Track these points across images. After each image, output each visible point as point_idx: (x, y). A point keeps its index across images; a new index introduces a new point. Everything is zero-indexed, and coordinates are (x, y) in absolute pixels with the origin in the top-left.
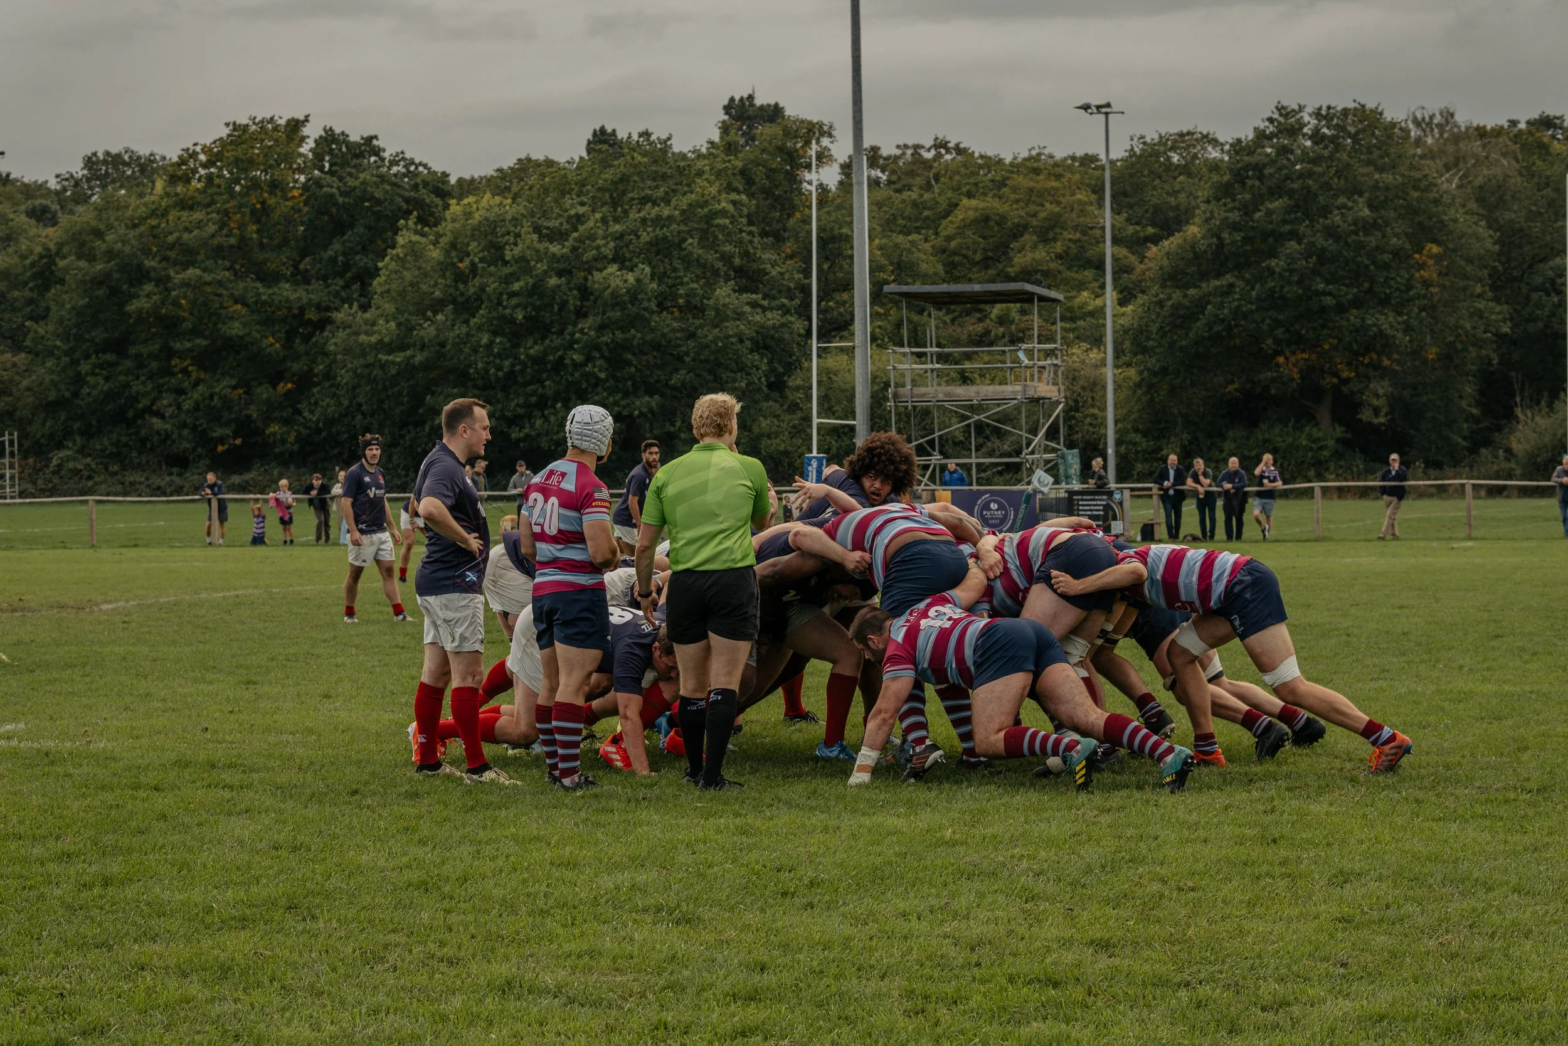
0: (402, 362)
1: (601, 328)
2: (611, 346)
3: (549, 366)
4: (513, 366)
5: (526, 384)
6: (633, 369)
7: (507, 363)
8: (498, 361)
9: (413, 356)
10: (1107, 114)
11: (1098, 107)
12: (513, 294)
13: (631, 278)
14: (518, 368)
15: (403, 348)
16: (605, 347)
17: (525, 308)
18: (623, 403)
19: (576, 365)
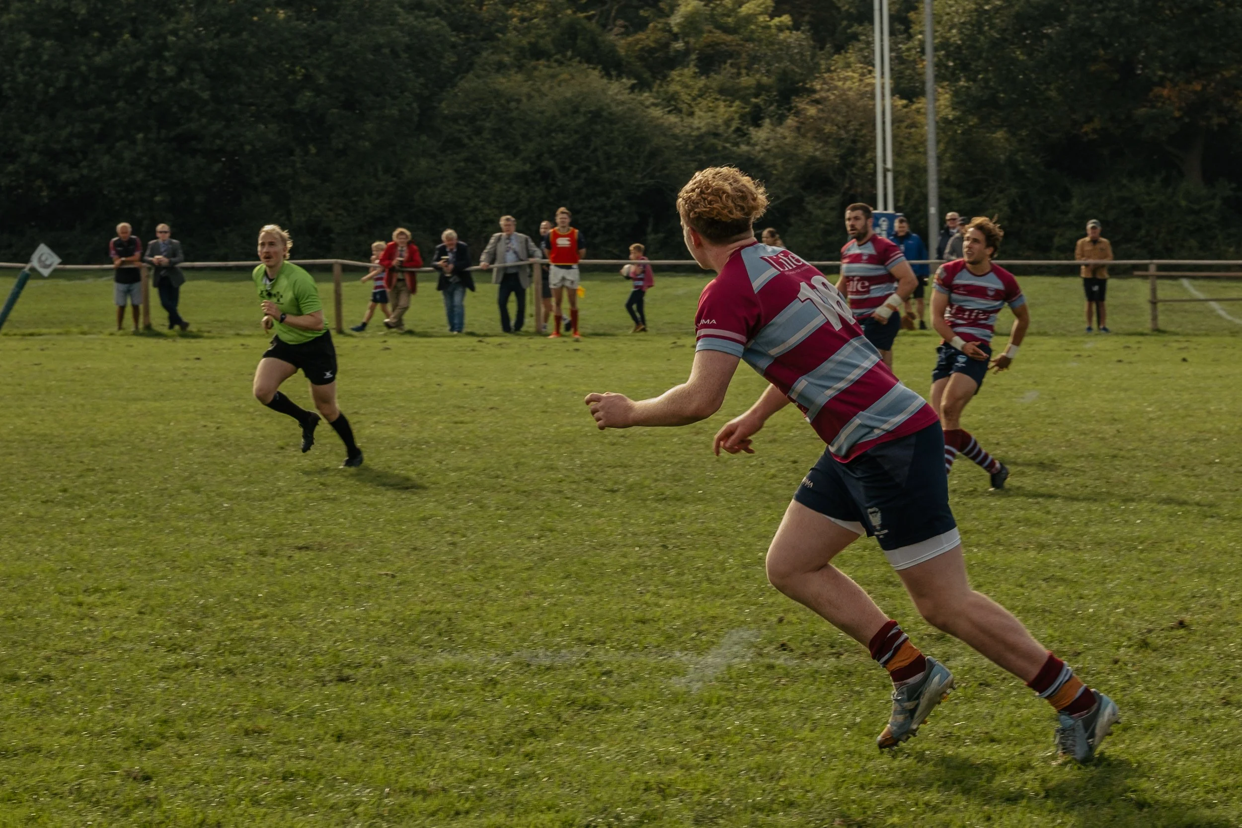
2: (214, 55)
3: (121, 81)
4: (69, 79)
5: (87, 105)
6: (243, 88)
7: (62, 75)
8: (47, 73)
14: (76, 83)
16: (206, 57)
18: (227, 133)
19: (163, 80)
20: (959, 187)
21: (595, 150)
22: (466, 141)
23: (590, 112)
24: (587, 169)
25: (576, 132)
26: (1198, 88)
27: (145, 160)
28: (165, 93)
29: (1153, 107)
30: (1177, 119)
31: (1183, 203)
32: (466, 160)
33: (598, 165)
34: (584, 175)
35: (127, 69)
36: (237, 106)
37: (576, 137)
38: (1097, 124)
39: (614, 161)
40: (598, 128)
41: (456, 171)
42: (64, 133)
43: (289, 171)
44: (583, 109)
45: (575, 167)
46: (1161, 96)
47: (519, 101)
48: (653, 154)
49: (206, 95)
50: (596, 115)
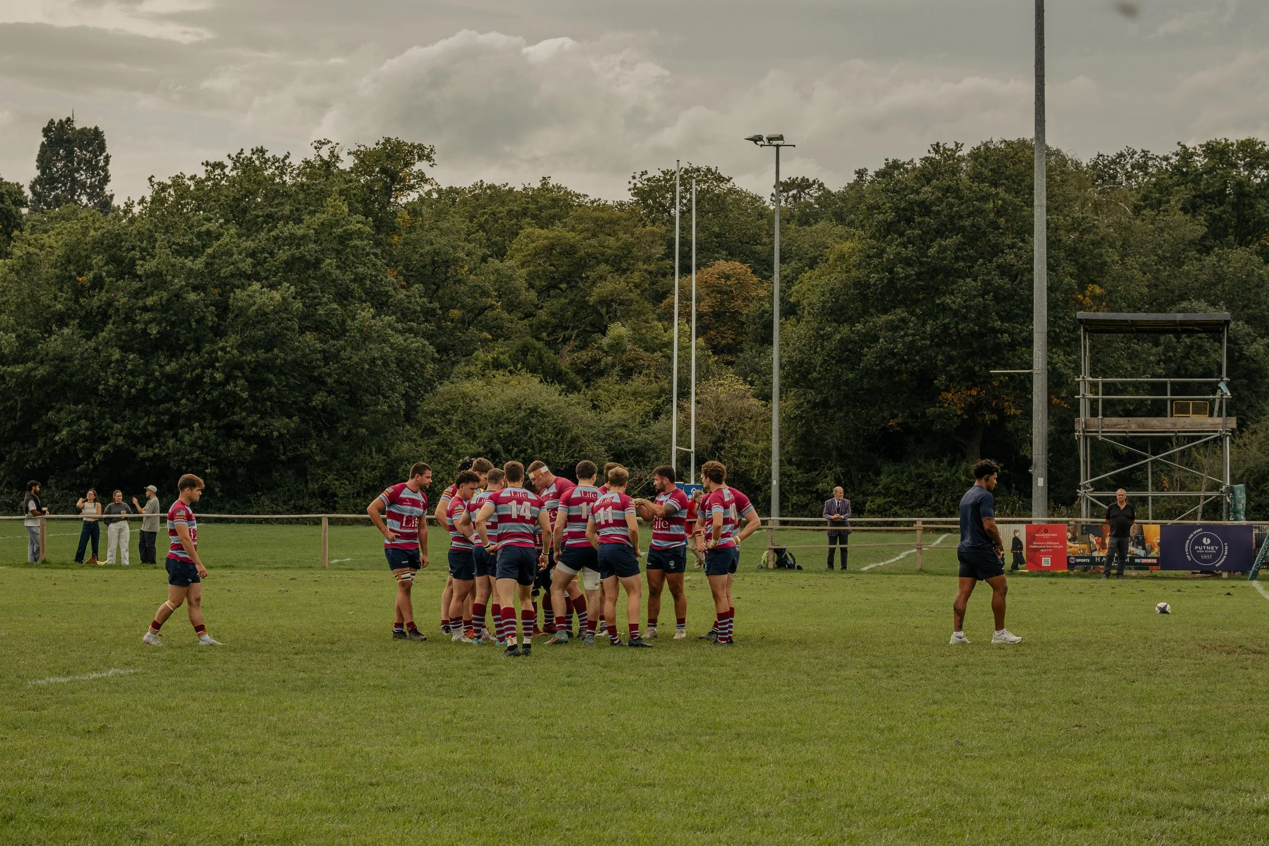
0: (22, 373)
1: (241, 347)
2: (252, 365)
3: (184, 384)
4: (147, 383)
5: (159, 402)
7: (141, 380)
8: (130, 378)
9: (35, 369)
10: (778, 146)
11: (770, 139)
12: (145, 309)
13: (277, 295)
14: (151, 385)
15: (24, 361)
16: (246, 367)
17: (159, 324)
18: (261, 423)
19: (215, 384)
20: (799, 466)
21: (531, 437)
22: (439, 429)
23: (529, 409)
24: (524, 451)
25: (518, 423)
26: (974, 393)
27: (200, 442)
28: (215, 394)
29: (942, 407)
30: (958, 416)
31: (963, 478)
32: (439, 444)
33: (533, 448)
34: (523, 455)
35: (189, 376)
36: (269, 403)
37: (517, 427)
38: (900, 420)
39: (545, 445)
40: (534, 420)
41: (431, 452)
42: (142, 423)
43: (307, 451)
44: (523, 407)
45: (516, 449)
46: (947, 399)
47: (478, 401)
48: (574, 440)
49: (245, 395)
50: (533, 411)
